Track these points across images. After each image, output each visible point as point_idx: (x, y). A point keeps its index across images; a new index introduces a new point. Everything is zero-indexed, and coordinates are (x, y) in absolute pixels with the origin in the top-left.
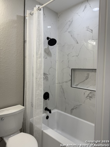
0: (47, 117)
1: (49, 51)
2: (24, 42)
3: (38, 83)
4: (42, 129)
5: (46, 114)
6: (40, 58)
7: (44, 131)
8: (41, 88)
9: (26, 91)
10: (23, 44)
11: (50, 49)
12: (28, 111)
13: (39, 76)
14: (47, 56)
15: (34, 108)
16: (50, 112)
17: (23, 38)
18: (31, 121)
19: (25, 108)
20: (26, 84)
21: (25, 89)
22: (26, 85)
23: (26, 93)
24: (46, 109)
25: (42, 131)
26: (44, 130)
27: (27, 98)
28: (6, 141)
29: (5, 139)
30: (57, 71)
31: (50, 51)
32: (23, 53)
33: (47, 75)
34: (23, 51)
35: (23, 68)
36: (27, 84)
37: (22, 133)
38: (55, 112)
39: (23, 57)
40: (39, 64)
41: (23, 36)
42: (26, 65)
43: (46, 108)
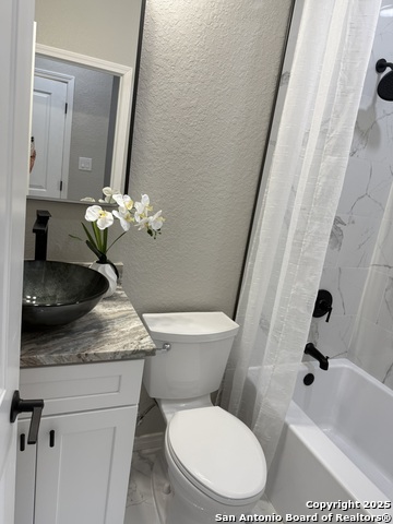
0: (309, 379)
1: (375, 122)
2: (280, 78)
3: (306, 254)
4: (287, 420)
5: (306, 368)
6: (333, 153)
7: (293, 427)
8: (312, 274)
9: (251, 270)
10: (273, 90)
11: (379, 114)
12: (247, 341)
13: (315, 227)
14: (361, 146)
15: (269, 339)
16: (324, 366)
17: (278, 61)
18: (250, 375)
19: (240, 331)
20: (256, 247)
21: (249, 263)
22: (255, 252)
23: (251, 278)
24: (311, 350)
25: (286, 427)
26: (294, 423)
27: (250, 297)
28: (168, 417)
29: (165, 408)
30: (386, 214)
31: (380, 122)
32: (267, 124)
33: (343, 223)
34: (267, 118)
35: (255, 183)
36: (260, 247)
37: (218, 409)
38: (342, 369)
39: (264, 143)
40: (324, 180)
41: (278, 53)
42: (267, 176)
43: (311, 344)
